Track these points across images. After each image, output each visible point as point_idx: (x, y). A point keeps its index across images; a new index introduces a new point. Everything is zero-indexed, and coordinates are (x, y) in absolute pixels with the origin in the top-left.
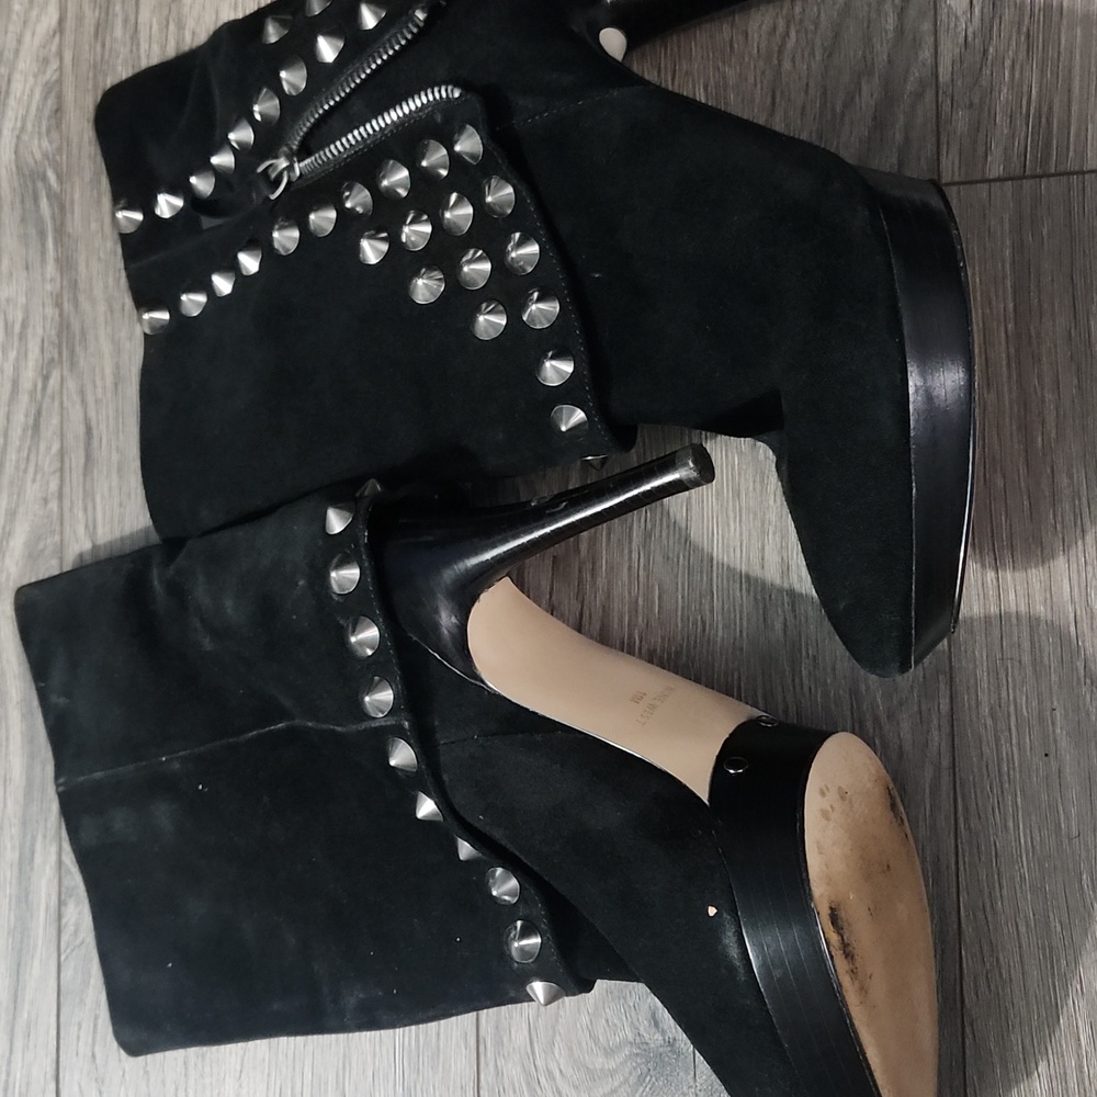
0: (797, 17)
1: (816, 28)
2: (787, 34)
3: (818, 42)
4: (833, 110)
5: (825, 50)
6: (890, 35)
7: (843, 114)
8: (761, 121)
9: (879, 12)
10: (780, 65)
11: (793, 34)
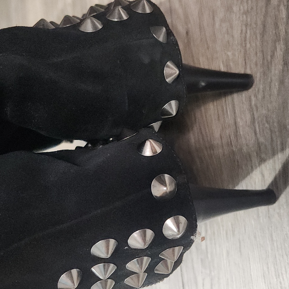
0: (249, 23)
1: (256, 26)
2: (246, 32)
3: (258, 31)
4: (267, 61)
5: (261, 34)
6: (285, 20)
7: (271, 61)
8: (242, 72)
9: (279, 11)
10: (246, 46)
11: (248, 32)
